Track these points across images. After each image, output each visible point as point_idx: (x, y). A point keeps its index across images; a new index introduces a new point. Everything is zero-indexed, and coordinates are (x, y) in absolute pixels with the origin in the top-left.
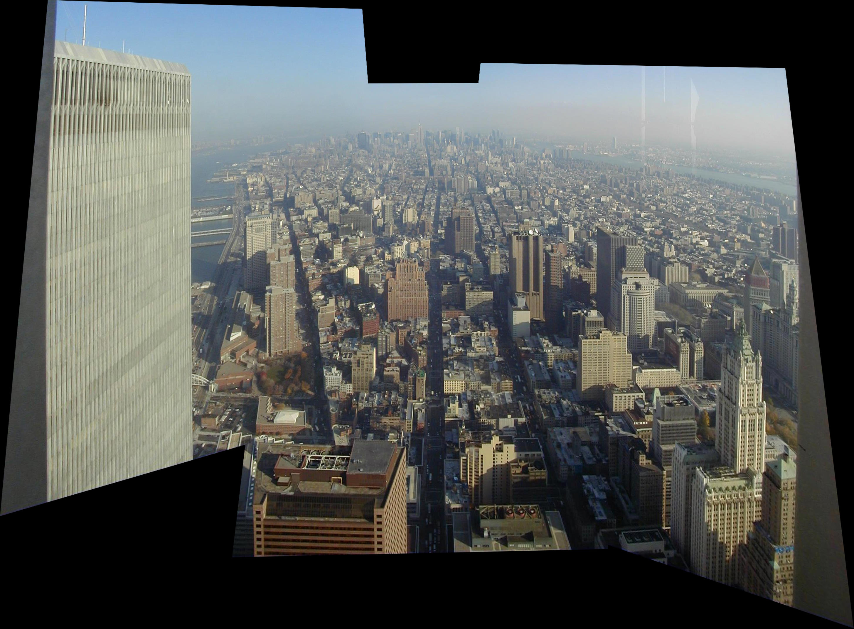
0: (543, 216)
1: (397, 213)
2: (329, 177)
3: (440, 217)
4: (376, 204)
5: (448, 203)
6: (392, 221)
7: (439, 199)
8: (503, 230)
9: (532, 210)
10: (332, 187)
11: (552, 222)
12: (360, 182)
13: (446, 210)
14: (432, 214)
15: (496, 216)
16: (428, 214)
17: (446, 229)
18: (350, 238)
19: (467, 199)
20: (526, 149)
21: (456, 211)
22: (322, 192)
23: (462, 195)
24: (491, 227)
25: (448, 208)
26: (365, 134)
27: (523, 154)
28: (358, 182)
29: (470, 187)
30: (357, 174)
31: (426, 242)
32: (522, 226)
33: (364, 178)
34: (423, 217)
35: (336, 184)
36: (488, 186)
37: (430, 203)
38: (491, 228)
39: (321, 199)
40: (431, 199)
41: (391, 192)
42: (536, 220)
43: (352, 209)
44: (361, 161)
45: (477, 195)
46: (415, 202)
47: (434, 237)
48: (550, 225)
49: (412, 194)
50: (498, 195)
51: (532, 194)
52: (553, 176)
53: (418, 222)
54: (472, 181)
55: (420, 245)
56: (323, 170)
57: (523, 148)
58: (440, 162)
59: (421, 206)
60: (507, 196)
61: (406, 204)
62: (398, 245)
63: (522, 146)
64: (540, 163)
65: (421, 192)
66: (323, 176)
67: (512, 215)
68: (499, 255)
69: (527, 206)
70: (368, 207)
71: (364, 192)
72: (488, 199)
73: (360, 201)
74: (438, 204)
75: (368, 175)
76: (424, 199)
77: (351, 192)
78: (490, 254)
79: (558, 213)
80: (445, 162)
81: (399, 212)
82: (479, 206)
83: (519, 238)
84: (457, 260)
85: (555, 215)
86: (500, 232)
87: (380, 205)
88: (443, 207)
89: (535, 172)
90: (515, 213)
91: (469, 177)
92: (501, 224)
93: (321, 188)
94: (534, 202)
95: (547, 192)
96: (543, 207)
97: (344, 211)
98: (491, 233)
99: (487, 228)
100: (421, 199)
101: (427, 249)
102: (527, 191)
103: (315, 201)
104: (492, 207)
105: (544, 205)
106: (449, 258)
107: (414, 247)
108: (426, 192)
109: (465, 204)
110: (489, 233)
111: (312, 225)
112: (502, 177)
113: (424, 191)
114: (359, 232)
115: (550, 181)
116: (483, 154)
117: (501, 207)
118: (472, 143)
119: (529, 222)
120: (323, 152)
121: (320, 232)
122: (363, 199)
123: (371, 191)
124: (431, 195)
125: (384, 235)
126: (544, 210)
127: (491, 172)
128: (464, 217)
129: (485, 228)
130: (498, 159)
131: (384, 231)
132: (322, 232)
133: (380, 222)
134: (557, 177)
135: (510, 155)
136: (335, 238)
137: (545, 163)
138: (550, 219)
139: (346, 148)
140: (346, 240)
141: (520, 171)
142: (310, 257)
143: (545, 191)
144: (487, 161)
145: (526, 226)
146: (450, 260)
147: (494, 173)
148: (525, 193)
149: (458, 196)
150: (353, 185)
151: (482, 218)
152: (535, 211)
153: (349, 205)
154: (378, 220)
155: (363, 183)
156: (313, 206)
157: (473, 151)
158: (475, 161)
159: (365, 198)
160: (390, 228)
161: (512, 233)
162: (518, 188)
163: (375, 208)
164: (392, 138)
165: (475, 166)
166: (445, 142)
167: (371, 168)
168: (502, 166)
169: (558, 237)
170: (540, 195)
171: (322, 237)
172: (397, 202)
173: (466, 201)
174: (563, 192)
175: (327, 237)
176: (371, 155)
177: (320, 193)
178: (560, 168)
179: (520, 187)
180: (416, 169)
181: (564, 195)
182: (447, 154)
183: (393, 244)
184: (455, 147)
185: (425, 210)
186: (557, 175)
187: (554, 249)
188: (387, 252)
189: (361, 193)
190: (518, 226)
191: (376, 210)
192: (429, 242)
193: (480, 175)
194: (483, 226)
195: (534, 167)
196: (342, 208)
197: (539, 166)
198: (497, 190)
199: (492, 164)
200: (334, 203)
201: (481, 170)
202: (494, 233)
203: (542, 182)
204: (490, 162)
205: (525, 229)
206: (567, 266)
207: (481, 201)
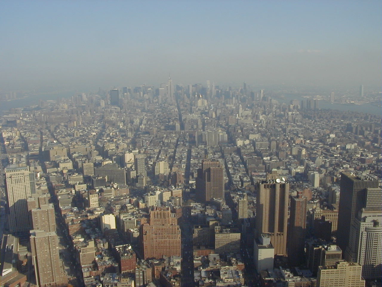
0: (290, 165)
1: (150, 166)
2: (82, 132)
3: (191, 169)
4: (129, 157)
5: (199, 156)
6: (145, 173)
7: (189, 152)
8: (252, 180)
9: (280, 160)
10: (85, 142)
11: (299, 170)
12: (113, 137)
13: (197, 162)
14: (184, 166)
15: (245, 166)
16: (179, 166)
17: (197, 179)
18: (104, 189)
19: (217, 152)
20: (274, 101)
21: (206, 163)
22: (76, 147)
23: (212, 148)
24: (240, 177)
25: (198, 161)
26: (117, 90)
27: (271, 106)
28: (111, 138)
29: (220, 140)
30: (109, 130)
31: (178, 192)
32: (270, 175)
33: (116, 134)
34: (174, 169)
35: (89, 139)
36: (238, 139)
37: (181, 156)
39: (75, 153)
40: (182, 152)
41: (143, 146)
42: (283, 169)
43: (106, 163)
44: (113, 118)
45: (227, 148)
46: (166, 155)
47: (186, 187)
48: (297, 173)
49: (163, 148)
50: (248, 147)
51: (281, 145)
52: (300, 126)
53: (170, 173)
54: (223, 135)
55: (172, 195)
56: (75, 125)
57: (271, 100)
59: (172, 158)
60: (257, 148)
61: (158, 158)
62: (151, 195)
63: (270, 98)
64: (288, 114)
66: (76, 131)
67: (261, 165)
68: (247, 202)
69: (275, 157)
70: (121, 161)
71: (117, 147)
72: (238, 151)
73: (113, 155)
74: (189, 157)
75: (121, 131)
76: (175, 152)
77: (103, 147)
78: (238, 201)
79: (304, 161)
80: (195, 116)
81: (151, 165)
82: (228, 157)
83: (267, 186)
84: (207, 207)
85: (301, 163)
86: (249, 181)
87: (133, 159)
88: (194, 159)
89: (283, 124)
90: (264, 163)
91: (220, 131)
92: (250, 174)
93: (74, 143)
94: (282, 153)
95: (294, 142)
96: (290, 157)
97: (97, 165)
98: (240, 183)
99: (236, 178)
100: (172, 152)
101: (179, 198)
102: (277, 142)
103: (70, 155)
104: (242, 158)
105: (291, 154)
107: (167, 196)
108: (177, 145)
109: (216, 156)
110: (238, 182)
111: (68, 177)
112: (252, 130)
113: (175, 145)
114: (113, 184)
115: (297, 132)
116: (234, 108)
117: (250, 158)
118: (223, 97)
119: (276, 171)
120: (75, 108)
121: (76, 184)
122: (116, 153)
123: (123, 145)
124: (182, 148)
125: (137, 186)
126: (292, 160)
127: (242, 125)
128: (214, 168)
129: (235, 178)
130: (249, 112)
131: (137, 182)
132: (78, 183)
133: (133, 174)
134: (305, 128)
135: (261, 107)
136: (91, 188)
137: (292, 114)
138: (297, 167)
139: (99, 104)
140: (101, 191)
141: (270, 123)
142: (68, 205)
143: (292, 141)
144: (237, 115)
145: (274, 175)
146: (201, 207)
147: (244, 126)
148: (274, 144)
149: (208, 149)
150: (106, 140)
151: (232, 168)
152: (283, 160)
153: (103, 158)
154: (131, 172)
155: (115, 138)
156: (67, 160)
157: (224, 104)
158: (225, 115)
159: (118, 152)
160: (143, 180)
161: (260, 182)
162: (267, 140)
163: (128, 161)
164: (142, 93)
165: (225, 119)
166: (196, 96)
167: (122, 123)
168: (252, 119)
169: (305, 184)
170: (288, 146)
171: (77, 188)
172: (149, 155)
173: (216, 154)
174: (310, 141)
175: (82, 188)
176: (121, 111)
177: (74, 148)
178: (307, 119)
179: (269, 139)
180: (167, 123)
181: (312, 145)
182: (197, 109)
183: (146, 193)
184: (206, 101)
185: (176, 163)
186: (305, 125)
187: (299, 195)
188: (141, 201)
189: (114, 148)
190: (266, 175)
191: (129, 164)
192: (181, 192)
193: (231, 128)
194: (232, 176)
195: (283, 119)
196: (96, 161)
197: (287, 118)
198: (247, 142)
199: (242, 117)
200: (88, 157)
201: (232, 123)
202: (242, 182)
203: (289, 133)
204: (240, 116)
205: (272, 177)
206: (311, 209)
207: (231, 153)
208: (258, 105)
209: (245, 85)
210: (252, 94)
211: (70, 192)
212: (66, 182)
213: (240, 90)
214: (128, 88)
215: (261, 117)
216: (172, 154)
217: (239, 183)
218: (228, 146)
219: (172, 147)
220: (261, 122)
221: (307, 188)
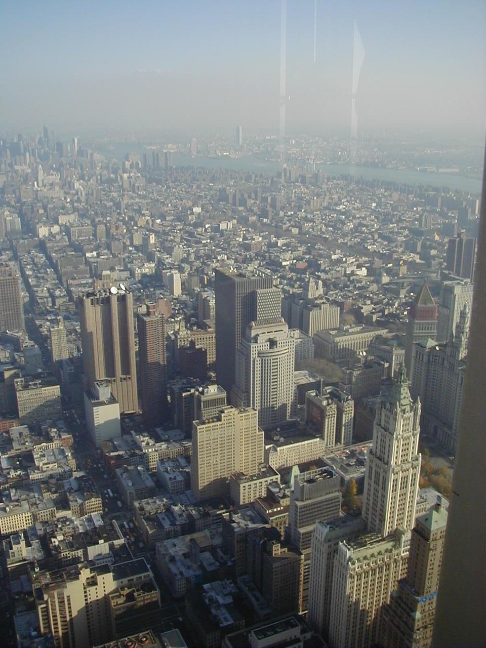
0: (132, 262)
8: (69, 292)
9: (114, 256)
11: (147, 270)
15: (56, 271)
19: (5, 250)
20: (97, 156)
24: (48, 289)
27: (93, 165)
29: (9, 228)
32: (100, 282)
36: (40, 224)
38: (49, 292)
42: (121, 271)
45: (22, 241)
48: (144, 276)
50: (58, 237)
51: (113, 231)
52: (144, 197)
54: (12, 219)
57: (92, 155)
60: (73, 239)
63: (90, 152)
64: (122, 178)
67: (82, 267)
68: (65, 332)
69: (106, 251)
72: (42, 246)
78: (49, 331)
79: (154, 255)
82: (26, 258)
83: (95, 301)
85: (150, 258)
86: (65, 296)
89: (115, 194)
90: (87, 263)
91: (7, 213)
92: (65, 283)
94: (116, 242)
95: (136, 224)
96: (131, 248)
98: (50, 299)
99: (42, 292)
102: (106, 225)
104: (49, 258)
105: (132, 245)
109: (3, 257)
110: (45, 299)
112: (63, 208)
115: (140, 207)
116: (29, 171)
117: (63, 256)
118: (9, 153)
119: (110, 275)
126: (134, 253)
127: (45, 201)
128: (2, 278)
129: (40, 292)
130: (55, 178)
134: (151, 199)
135: (76, 168)
137: (129, 177)
138: (144, 265)
141: (92, 195)
143: (132, 223)
144: (36, 183)
145: (106, 281)
147: (48, 202)
148: (101, 228)
151: (33, 277)
152: (119, 256)
157: (11, 165)
158: (14, 184)
161: (83, 296)
162: (90, 223)
165: (14, 192)
168: (62, 189)
169: (158, 292)
170: (125, 231)
173: (3, 253)
174: (161, 221)
178: (155, 184)
179: (93, 221)
181: (164, 226)
186: (151, 195)
187: (150, 310)
190: (93, 283)
193: (25, 207)
194: (35, 289)
195: (113, 186)
197: (121, 184)
198: (56, 229)
199: (45, 186)
201: (27, 199)
202: (53, 298)
203: (126, 209)
204: (40, 184)
205: (104, 286)
206: (172, 332)
207: (29, 250)
208: (70, 164)
209: (46, 130)
210: (59, 146)
213: (37, 140)
215: (77, 185)
217: (47, 301)
218: (23, 239)
220: (77, 193)
221: (162, 298)
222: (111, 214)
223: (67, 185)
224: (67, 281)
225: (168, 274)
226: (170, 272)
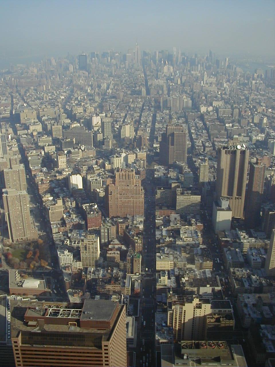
0: (251, 132)
1: (116, 129)
2: (51, 96)
3: (156, 133)
4: (96, 121)
5: (163, 121)
6: (111, 136)
7: (154, 117)
8: (214, 145)
9: (242, 127)
10: (54, 105)
11: (260, 138)
12: (81, 101)
13: (161, 127)
14: (148, 130)
15: (208, 132)
16: (144, 130)
17: (161, 143)
18: (72, 151)
19: (181, 117)
20: (239, 69)
21: (170, 127)
22: (45, 110)
23: (176, 113)
24: (202, 142)
25: (163, 125)
26: (85, 56)
27: (235, 74)
28: (79, 101)
29: (185, 106)
30: (77, 94)
31: (142, 154)
32: (232, 141)
33: (84, 98)
34: (139, 133)
35: (58, 102)
36: (202, 105)
37: (147, 120)
38: (202, 143)
39: (44, 116)
40: (147, 116)
41: (110, 110)
42: (244, 136)
43: (74, 126)
44: (81, 82)
45: (191, 113)
46: (132, 119)
47: (150, 150)
48: (258, 141)
49: (129, 112)
50: (211, 113)
51: (243, 113)
52: (263, 95)
53: (135, 137)
54: (187, 101)
55: (136, 157)
56: (45, 89)
57: (235, 68)
58: (156, 82)
59: (138, 123)
60: (219, 115)
61: (124, 121)
62: (117, 157)
63: (234, 66)
64: (251, 83)
65: (138, 110)
66: (45, 95)
67: (223, 132)
68: (208, 167)
69: (237, 124)
70: (88, 124)
71: (85, 111)
72: (202, 117)
73: (81, 119)
74: (154, 121)
75: (89, 95)
76: (140, 116)
77: (72, 110)
78: (200, 165)
79: (265, 129)
80: (161, 82)
81: (117, 128)
82: (192, 123)
83: (227, 152)
84: (170, 170)
85: (262, 131)
86: (211, 147)
87: (100, 122)
88: (159, 124)
89: (246, 92)
90: (226, 130)
91: (184, 97)
93: (44, 106)
94: (244, 120)
96: (252, 124)
97: (66, 127)
98: (202, 147)
99: (199, 143)
100: (138, 116)
101: (143, 160)
102: (239, 110)
103: (39, 118)
104: (205, 124)
105: (253, 122)
106: (163, 169)
107: (132, 158)
108: (142, 110)
109: (180, 121)
110: (200, 147)
111: (37, 139)
112: (216, 97)
113: (140, 109)
114: (81, 146)
115: (260, 101)
116: (199, 75)
117: (213, 125)
118: (189, 64)
119: (238, 138)
120: (44, 72)
121: (45, 145)
122: (83, 117)
123: (91, 109)
124: (147, 113)
125: (104, 148)
126: (253, 127)
127: (206, 92)
128: (178, 132)
129: (197, 142)
130: (213, 80)
131: (104, 145)
132: (47, 144)
133: (100, 137)
134: (267, 97)
135: (225, 75)
136: (59, 150)
137: (256, 83)
138: (258, 135)
139: (67, 69)
140: (69, 152)
141: (233, 91)
142: (38, 166)
143: (255, 109)
144: (202, 82)
145: (235, 141)
146: (164, 170)
147: (208, 93)
148: (236, 111)
149: (173, 114)
150: (74, 104)
151: (195, 134)
152: (245, 128)
153: (71, 121)
154: (98, 135)
155: (83, 102)
156: (37, 122)
157: (190, 71)
158: (190, 81)
159: (86, 116)
160: (109, 142)
161: (221, 148)
162: (230, 107)
163: (95, 124)
164: (109, 58)
165: (190, 86)
166: (162, 62)
167: (90, 87)
168: (217, 86)
169: (264, 151)
170: (250, 114)
171: (47, 149)
172: (115, 119)
173: (180, 119)
174: (272, 110)
175: (51, 149)
176: (89, 75)
177: (43, 111)
178: (270, 88)
179: (232, 106)
180: (134, 88)
181: (273, 113)
182: (163, 75)
183: (112, 155)
184: (172, 68)
185: (142, 127)
186: (267, 95)
187: (258, 161)
188: (107, 163)
189: (82, 111)
190: (228, 141)
191: (96, 127)
192: (145, 155)
193: (195, 95)
194: (195, 141)
195: (246, 87)
196: (64, 124)
197: (250, 86)
198: (210, 109)
199: (207, 84)
200: (57, 120)
201: (197, 90)
202: (204, 147)
203: (252, 101)
204: (205, 83)
205: (234, 144)
206: (269, 176)
207: (195, 119)
208: (222, 73)
209: (211, 53)
210: (217, 62)
211: (39, 153)
212: (36, 144)
213: (205, 58)
214: (96, 53)
215: (225, 85)
216: (138, 118)
217: (201, 148)
218: (192, 112)
219: (138, 111)
220: (225, 90)
221: (266, 155)
222: (243, 103)
223: (219, 84)
224: (213, 139)
225: (272, 142)
226: (273, 141)
